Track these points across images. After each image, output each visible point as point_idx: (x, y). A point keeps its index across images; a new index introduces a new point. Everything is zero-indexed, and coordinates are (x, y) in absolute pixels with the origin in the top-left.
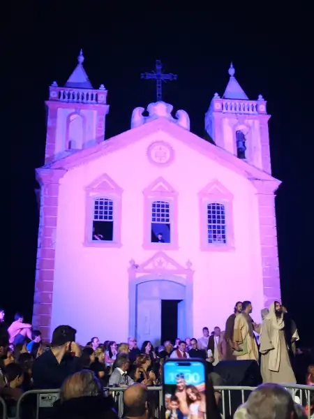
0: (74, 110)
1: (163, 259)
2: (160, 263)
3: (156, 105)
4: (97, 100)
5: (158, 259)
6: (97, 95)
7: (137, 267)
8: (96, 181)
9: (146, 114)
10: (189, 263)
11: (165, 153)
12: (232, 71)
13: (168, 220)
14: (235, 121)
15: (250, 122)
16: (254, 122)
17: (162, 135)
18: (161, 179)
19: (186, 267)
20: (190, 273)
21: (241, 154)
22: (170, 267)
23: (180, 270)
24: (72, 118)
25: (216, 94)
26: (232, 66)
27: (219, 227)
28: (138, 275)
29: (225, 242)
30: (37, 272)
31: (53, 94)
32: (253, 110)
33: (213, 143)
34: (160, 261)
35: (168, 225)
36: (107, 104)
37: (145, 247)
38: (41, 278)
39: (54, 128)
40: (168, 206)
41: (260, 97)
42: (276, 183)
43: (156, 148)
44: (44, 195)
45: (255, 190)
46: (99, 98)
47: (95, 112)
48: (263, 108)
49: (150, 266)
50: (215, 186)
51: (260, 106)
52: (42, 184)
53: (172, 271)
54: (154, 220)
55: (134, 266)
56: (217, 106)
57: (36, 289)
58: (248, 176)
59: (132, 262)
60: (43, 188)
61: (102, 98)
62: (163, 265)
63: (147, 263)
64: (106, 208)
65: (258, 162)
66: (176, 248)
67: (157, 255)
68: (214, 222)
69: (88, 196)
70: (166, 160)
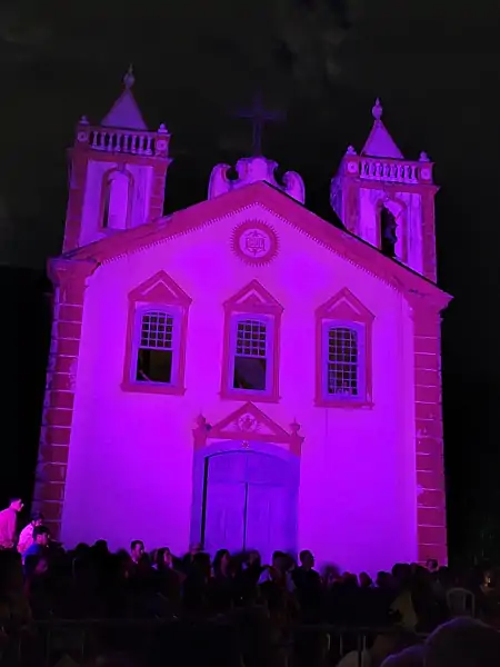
0: (114, 165)
1: (251, 416)
2: (248, 423)
3: (251, 162)
4: (153, 149)
5: (244, 416)
6: (153, 141)
7: (209, 427)
8: (144, 286)
9: (232, 175)
10: (295, 426)
11: (263, 241)
12: (377, 111)
13: (262, 353)
14: (382, 194)
15: (406, 195)
16: (411, 196)
17: (256, 212)
19: (290, 432)
20: (297, 441)
21: (387, 249)
22: (265, 430)
23: (283, 437)
24: (111, 177)
25: (350, 148)
26: (378, 102)
27: (346, 367)
28: (209, 441)
29: (355, 392)
30: (43, 431)
31: (82, 137)
32: (410, 177)
33: (342, 227)
34: (248, 419)
35: (263, 361)
36: (169, 157)
37: (223, 395)
38: (49, 439)
39: (81, 193)
40: (263, 330)
41: (423, 155)
42: (444, 299)
43: (247, 232)
44: (59, 302)
45: (408, 309)
46: (158, 148)
47: (150, 169)
48: (427, 174)
49: (231, 427)
50: (344, 299)
51: (424, 171)
52: (58, 285)
53: (267, 437)
54: (240, 351)
55: (204, 427)
56: (351, 167)
57: (40, 457)
58: (399, 285)
59: (201, 420)
60: (58, 290)
61: (162, 145)
62: (253, 427)
63: (225, 423)
64: (161, 328)
65: (416, 264)
66: (274, 399)
67: (242, 410)
68: (339, 359)
69: (131, 309)
70: (263, 254)
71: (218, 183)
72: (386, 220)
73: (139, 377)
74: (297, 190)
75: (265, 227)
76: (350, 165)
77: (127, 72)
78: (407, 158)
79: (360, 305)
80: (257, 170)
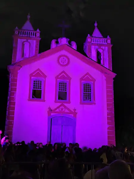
0: (25, 40)
1: (63, 107)
2: (62, 109)
3: (62, 39)
4: (36, 35)
5: (61, 107)
6: (35, 34)
7: (52, 110)
8: (34, 73)
9: (57, 42)
10: (75, 110)
11: (66, 60)
12: (96, 24)
13: (66, 90)
14: (97, 47)
15: (103, 47)
16: (105, 48)
17: (64, 52)
18: (63, 72)
19: (73, 111)
20: (75, 114)
21: (99, 62)
22: (67, 111)
23: (71, 112)
24: (24, 43)
25: (89, 35)
26: (96, 22)
27: (88, 94)
28: (52, 114)
29: (91, 100)
30: (7, 112)
31: (16, 33)
32: (105, 42)
33: (87, 56)
34: (62, 108)
35: (66, 92)
36: (40, 38)
37: (56, 102)
38: (9, 114)
39: (16, 48)
40: (66, 84)
41: (108, 36)
42: (114, 75)
44: (11, 78)
45: (104, 78)
46: (37, 35)
47: (35, 41)
48: (109, 41)
49: (57, 110)
50: (87, 75)
51: (108, 41)
52: (10, 73)
53: (68, 113)
54: (60, 90)
55: (50, 110)
56: (89, 40)
57: (7, 119)
58: (102, 71)
59: (49, 108)
60: (10, 74)
61: (38, 35)
62: (64, 110)
63: (56, 109)
64: (39, 84)
65: (107, 66)
66: (69, 102)
67: (61, 106)
68: (86, 91)
69: (30, 79)
70: (66, 63)
71: (53, 44)
72: (98, 54)
73: (33, 97)
74: (74, 46)
75: (66, 56)
76: (89, 39)
77: (28, 14)
78: (104, 37)
79: (92, 77)
80: (64, 41)
